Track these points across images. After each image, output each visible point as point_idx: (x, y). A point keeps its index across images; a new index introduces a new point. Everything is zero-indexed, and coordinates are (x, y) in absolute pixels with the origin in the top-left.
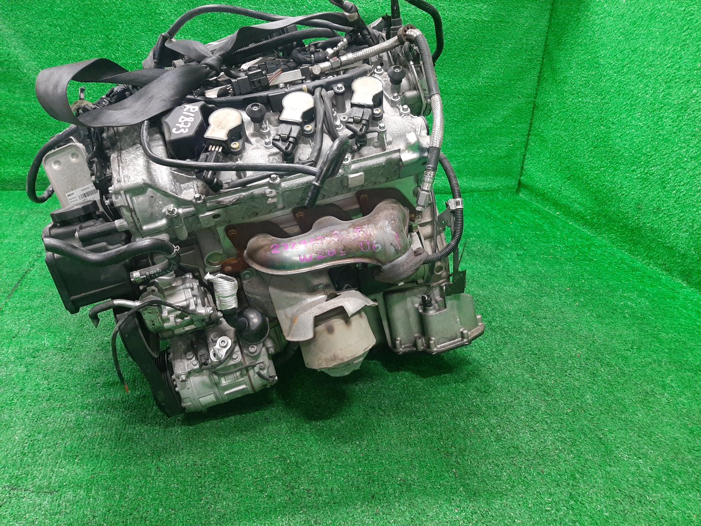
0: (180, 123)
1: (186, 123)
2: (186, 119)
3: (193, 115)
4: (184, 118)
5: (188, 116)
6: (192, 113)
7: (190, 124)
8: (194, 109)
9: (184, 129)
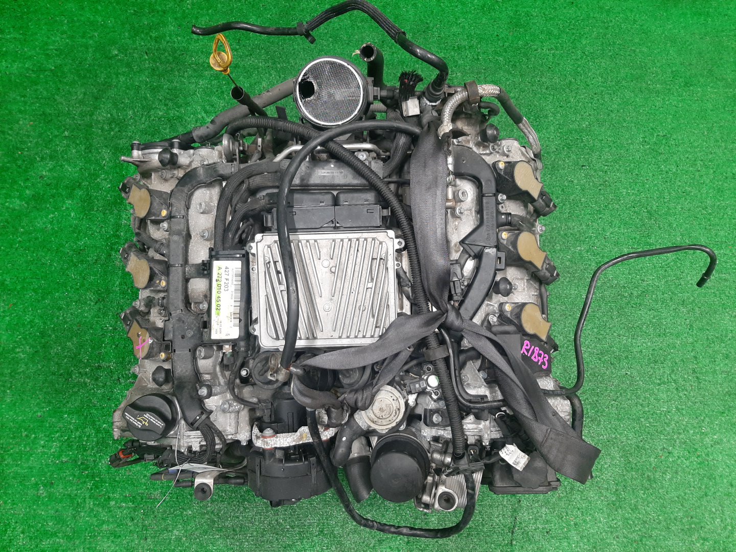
0: (539, 360)
1: (539, 355)
2: (536, 354)
3: (533, 347)
4: (534, 356)
5: (533, 352)
6: (531, 347)
7: (541, 352)
8: (527, 345)
9: (544, 357)
